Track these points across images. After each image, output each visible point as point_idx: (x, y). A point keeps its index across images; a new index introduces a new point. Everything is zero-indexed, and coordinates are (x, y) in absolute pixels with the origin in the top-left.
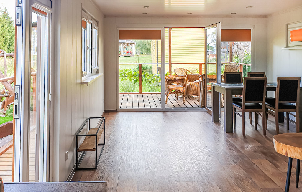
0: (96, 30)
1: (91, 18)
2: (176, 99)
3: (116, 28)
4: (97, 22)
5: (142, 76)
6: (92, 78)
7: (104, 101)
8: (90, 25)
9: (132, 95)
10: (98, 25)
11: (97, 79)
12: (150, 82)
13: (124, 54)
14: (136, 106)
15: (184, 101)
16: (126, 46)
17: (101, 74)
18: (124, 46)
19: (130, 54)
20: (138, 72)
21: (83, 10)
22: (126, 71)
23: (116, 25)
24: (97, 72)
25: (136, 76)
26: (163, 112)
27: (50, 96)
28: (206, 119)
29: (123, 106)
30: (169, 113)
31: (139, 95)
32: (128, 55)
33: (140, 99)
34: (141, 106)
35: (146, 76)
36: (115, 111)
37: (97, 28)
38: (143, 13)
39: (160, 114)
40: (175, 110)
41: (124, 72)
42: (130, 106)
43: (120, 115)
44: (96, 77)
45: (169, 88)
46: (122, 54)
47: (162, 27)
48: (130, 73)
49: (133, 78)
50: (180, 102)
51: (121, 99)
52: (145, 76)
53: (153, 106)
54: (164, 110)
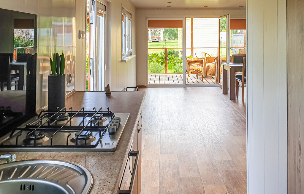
0: (130, 21)
1: (127, 12)
2: (196, 78)
3: (146, 19)
4: (130, 14)
5: (168, 58)
6: (127, 58)
7: (136, 78)
8: (126, 18)
9: (159, 75)
10: (131, 17)
11: (131, 59)
12: (175, 64)
13: (152, 39)
14: (162, 82)
15: (203, 79)
16: (154, 31)
17: (134, 56)
18: (152, 31)
19: (158, 39)
20: (164, 56)
21: (123, 8)
22: (154, 54)
23: (146, 16)
24: (131, 54)
25: (162, 58)
26: (184, 87)
27: (105, 67)
28: (218, 92)
29: (151, 82)
30: (188, 88)
31: (165, 75)
32: (156, 40)
33: (166, 78)
34: (167, 82)
35: (172, 59)
36: (145, 87)
37: (131, 19)
38: (168, 7)
39: (182, 89)
40: (194, 85)
41: (152, 55)
42: (157, 82)
43: (149, 89)
44: (130, 57)
45: (190, 68)
46: (150, 40)
47: (184, 18)
48: (157, 56)
49: (160, 61)
50: (199, 80)
51: (149, 78)
52: (170, 59)
53: (176, 82)
54: (185, 86)
